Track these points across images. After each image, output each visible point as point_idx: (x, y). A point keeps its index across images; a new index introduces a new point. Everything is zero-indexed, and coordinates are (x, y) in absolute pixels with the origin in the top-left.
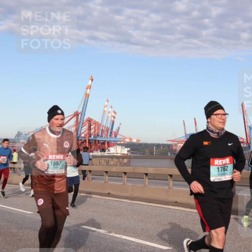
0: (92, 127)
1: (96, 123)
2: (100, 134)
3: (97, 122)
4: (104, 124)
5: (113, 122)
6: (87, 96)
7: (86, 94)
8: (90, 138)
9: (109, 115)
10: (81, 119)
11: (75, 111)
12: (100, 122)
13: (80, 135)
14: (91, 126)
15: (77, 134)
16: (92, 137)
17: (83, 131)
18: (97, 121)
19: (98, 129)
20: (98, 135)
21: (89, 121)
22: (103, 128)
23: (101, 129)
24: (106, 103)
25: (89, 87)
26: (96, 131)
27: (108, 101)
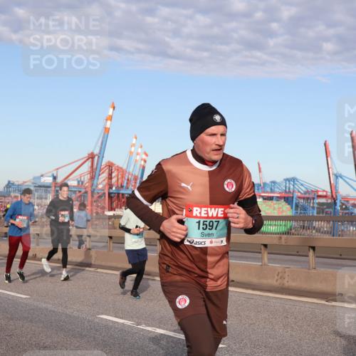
0: (113, 175)
1: (119, 169)
2: (125, 184)
3: (121, 168)
4: (131, 170)
5: (144, 168)
6: (107, 130)
7: (106, 128)
8: (111, 191)
9: (138, 157)
10: (97, 164)
11: (90, 152)
12: (125, 167)
13: (97, 186)
14: (112, 173)
15: (92, 185)
16: (114, 188)
17: (100, 180)
18: (121, 166)
19: (122, 177)
20: (122, 186)
21: (110, 165)
22: (130, 176)
23: (126, 178)
24: (134, 141)
25: (110, 118)
26: (120, 181)
27: (136, 138)
